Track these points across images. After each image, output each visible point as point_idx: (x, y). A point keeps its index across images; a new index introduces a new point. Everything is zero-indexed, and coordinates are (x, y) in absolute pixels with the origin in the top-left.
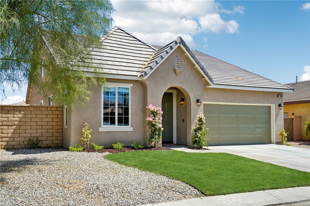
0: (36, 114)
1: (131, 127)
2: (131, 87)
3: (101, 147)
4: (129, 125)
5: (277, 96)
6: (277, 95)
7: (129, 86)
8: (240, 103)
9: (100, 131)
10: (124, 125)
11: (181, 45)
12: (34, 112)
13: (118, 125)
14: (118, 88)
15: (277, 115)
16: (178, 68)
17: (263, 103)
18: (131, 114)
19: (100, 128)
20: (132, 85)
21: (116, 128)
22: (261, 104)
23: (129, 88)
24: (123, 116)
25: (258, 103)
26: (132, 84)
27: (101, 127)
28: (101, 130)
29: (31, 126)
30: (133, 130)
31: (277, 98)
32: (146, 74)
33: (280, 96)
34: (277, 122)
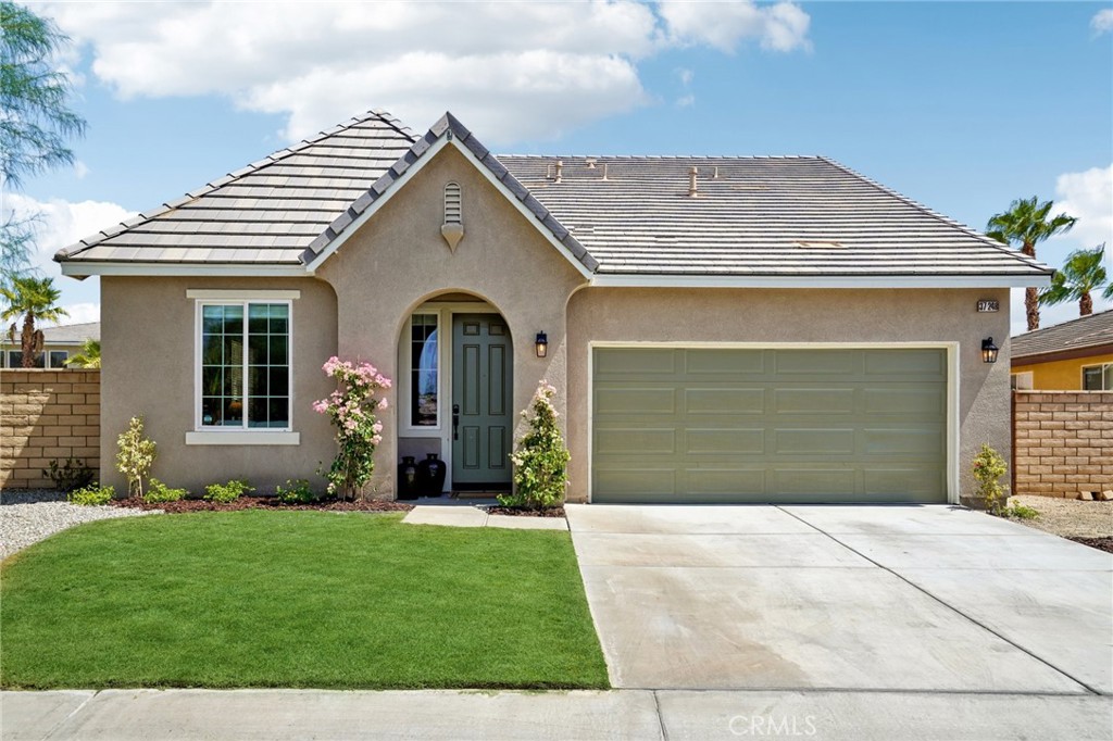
0: (86, 395)
1: (294, 431)
2: (294, 301)
3: (176, 494)
4: (287, 426)
5: (972, 306)
6: (977, 300)
7: (289, 297)
8: (773, 341)
9: (189, 441)
10: (271, 426)
11: (455, 142)
12: (79, 387)
13: (249, 426)
14: (250, 305)
15: (972, 385)
16: (457, 224)
17: (894, 337)
18: (294, 391)
19: (188, 434)
20: (296, 294)
21: (242, 434)
22: (886, 340)
23: (287, 306)
24: (268, 397)
25: (867, 338)
26: (298, 292)
27: (193, 431)
28: (191, 439)
29: (72, 426)
30: (301, 441)
31: (973, 316)
32: (310, 254)
33: (987, 307)
34: (970, 414)
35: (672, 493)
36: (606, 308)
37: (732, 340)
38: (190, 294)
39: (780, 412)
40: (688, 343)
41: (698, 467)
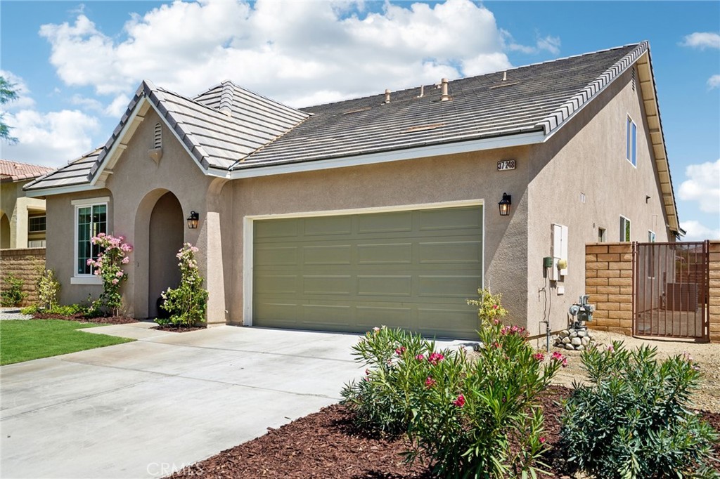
2: (108, 203)
7: (106, 200)
14: (94, 207)
16: (161, 148)
19: (71, 279)
22: (426, 202)
23: (106, 205)
26: (109, 198)
27: (73, 277)
28: (73, 281)
31: (495, 175)
32: (91, 177)
33: (505, 165)
34: (493, 262)
35: (294, 321)
36: (253, 193)
37: (322, 210)
38: (73, 202)
39: (361, 262)
40: (297, 213)
41: (309, 303)
